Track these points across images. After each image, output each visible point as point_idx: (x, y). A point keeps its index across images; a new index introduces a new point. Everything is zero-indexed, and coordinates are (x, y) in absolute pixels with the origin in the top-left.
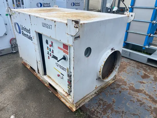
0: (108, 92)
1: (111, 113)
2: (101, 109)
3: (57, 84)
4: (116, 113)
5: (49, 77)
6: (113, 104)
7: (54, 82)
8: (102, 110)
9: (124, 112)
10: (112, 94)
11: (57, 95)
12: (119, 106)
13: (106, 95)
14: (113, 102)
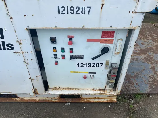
3: (79, 89)
5: (56, 89)
7: (71, 89)
11: (82, 101)
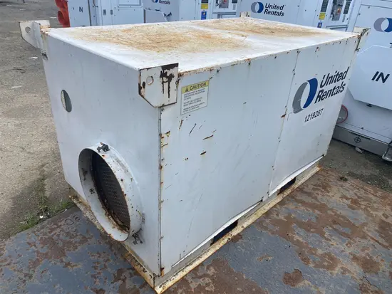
0: (108, 260)
1: (38, 252)
2: (58, 236)
4: (34, 263)
6: (62, 261)
8: (55, 237)
9: (27, 278)
10: (96, 268)
12: (48, 273)
13: (98, 253)
14: (68, 264)
